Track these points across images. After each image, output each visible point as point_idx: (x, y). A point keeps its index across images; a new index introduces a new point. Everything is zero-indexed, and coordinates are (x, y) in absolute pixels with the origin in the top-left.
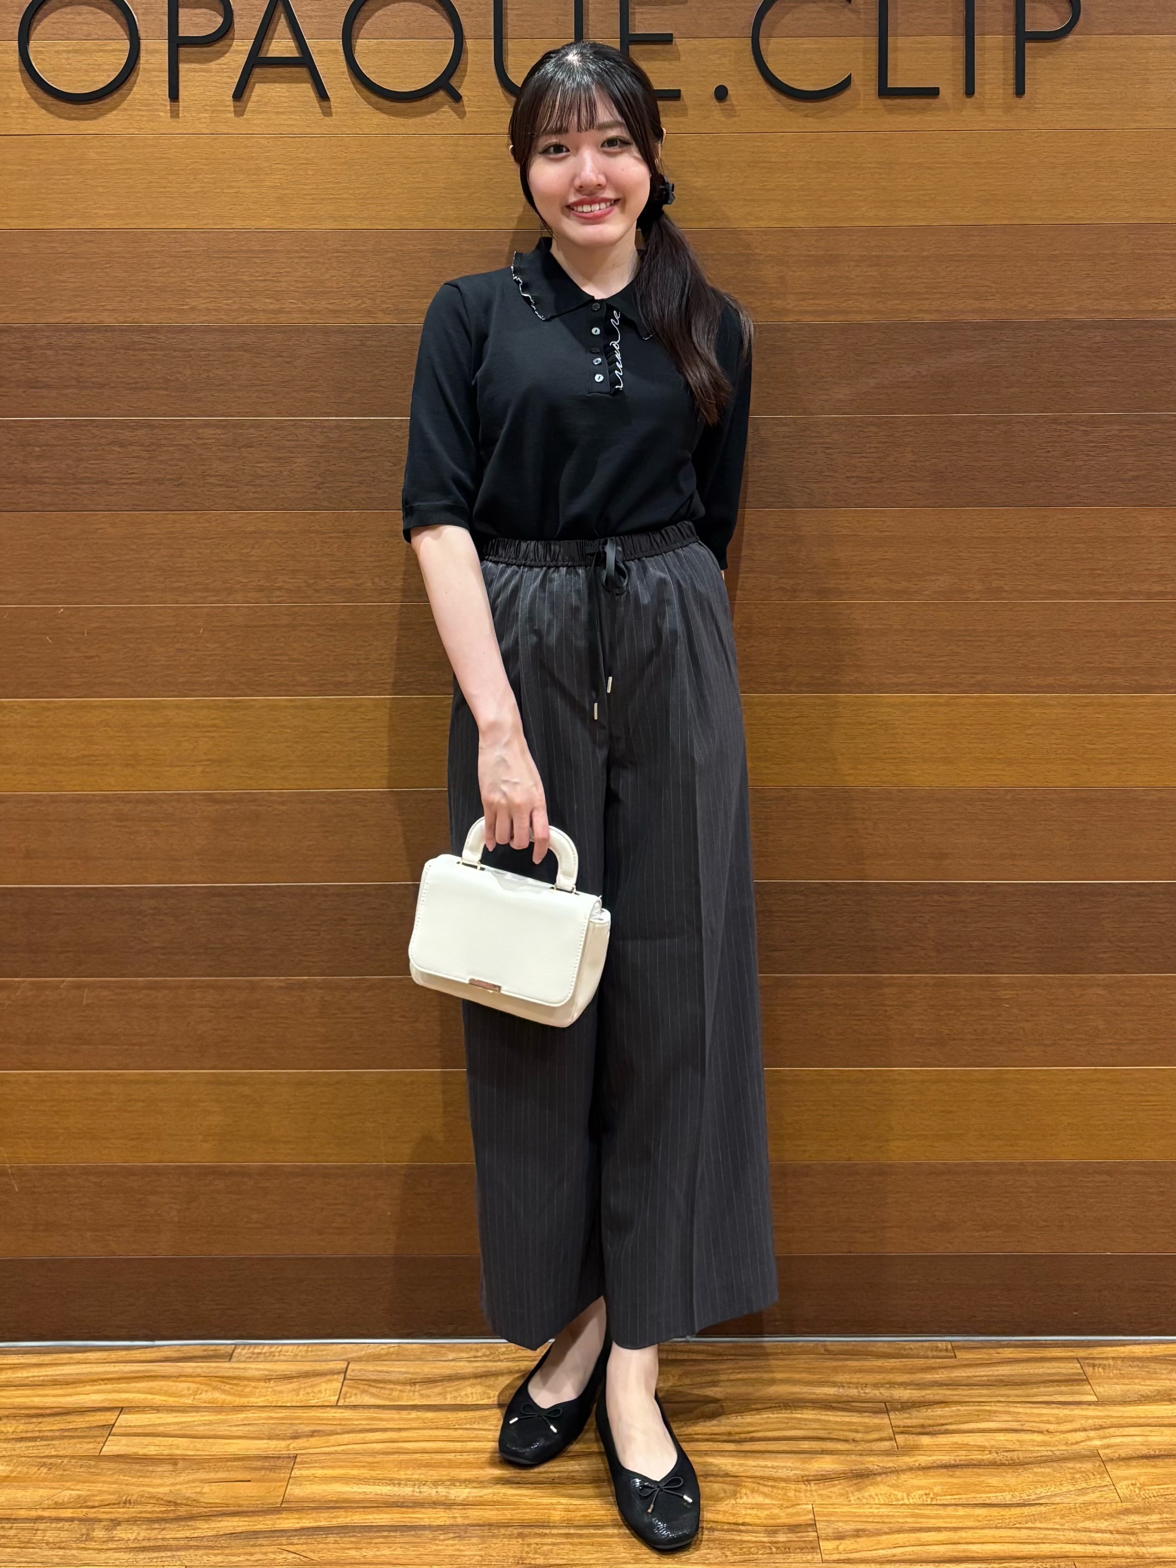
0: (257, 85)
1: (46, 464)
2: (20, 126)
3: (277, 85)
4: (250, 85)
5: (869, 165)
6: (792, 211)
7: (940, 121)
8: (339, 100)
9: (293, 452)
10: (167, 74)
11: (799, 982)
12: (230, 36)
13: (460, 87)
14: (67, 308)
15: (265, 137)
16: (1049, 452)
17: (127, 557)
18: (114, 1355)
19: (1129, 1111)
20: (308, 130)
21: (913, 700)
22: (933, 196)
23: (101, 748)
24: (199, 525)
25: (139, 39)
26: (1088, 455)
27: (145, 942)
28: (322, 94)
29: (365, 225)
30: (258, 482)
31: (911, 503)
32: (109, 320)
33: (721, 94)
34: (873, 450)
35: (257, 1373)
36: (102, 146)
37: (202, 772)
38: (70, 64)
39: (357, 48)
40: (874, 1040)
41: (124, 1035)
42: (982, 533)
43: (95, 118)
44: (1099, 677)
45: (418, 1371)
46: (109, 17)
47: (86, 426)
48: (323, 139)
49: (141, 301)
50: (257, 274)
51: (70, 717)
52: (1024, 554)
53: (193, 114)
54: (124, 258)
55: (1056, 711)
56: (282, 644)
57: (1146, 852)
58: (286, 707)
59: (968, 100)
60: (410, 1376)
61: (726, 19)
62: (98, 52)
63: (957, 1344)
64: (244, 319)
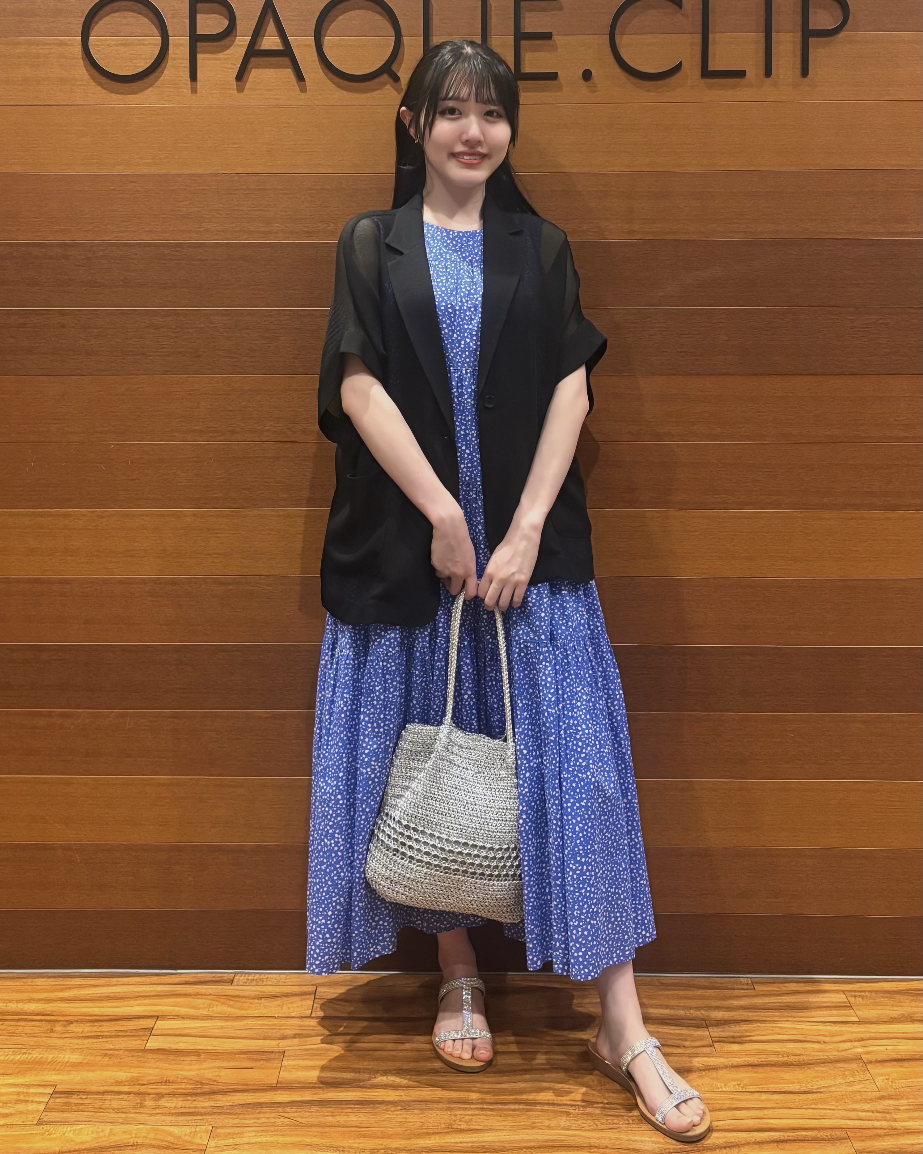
0: (253, 70)
1: (101, 342)
2: (83, 99)
3: (267, 70)
4: (248, 70)
5: (694, 127)
6: (638, 160)
7: (746, 95)
8: (311, 80)
9: (277, 333)
10: (188, 62)
12: (234, 34)
13: (398, 72)
14: (117, 230)
15: (259, 108)
17: (159, 408)
18: (148, 979)
19: (881, 812)
20: (289, 102)
21: (726, 515)
22: (741, 149)
23: (140, 545)
24: (210, 385)
25: (168, 36)
26: (854, 337)
27: (171, 684)
28: (300, 77)
29: (330, 170)
30: (252, 354)
31: (724, 371)
32: (146, 237)
33: (587, 75)
34: (696, 333)
35: (252, 994)
36: (143, 114)
37: (213, 562)
38: (118, 54)
39: (325, 43)
40: (695, 760)
41: (155, 751)
42: (775, 393)
43: (138, 93)
44: (861, 498)
46: (146, 20)
47: (129, 314)
48: (300, 109)
49: (169, 225)
50: (253, 206)
51: (118, 523)
52: (806, 409)
53: (207, 90)
54: (158, 194)
55: (829, 523)
56: (269, 471)
57: (893, 625)
58: (272, 515)
59: (767, 79)
61: (591, 21)
62: (140, 44)
63: (755, 980)
64: (244, 237)
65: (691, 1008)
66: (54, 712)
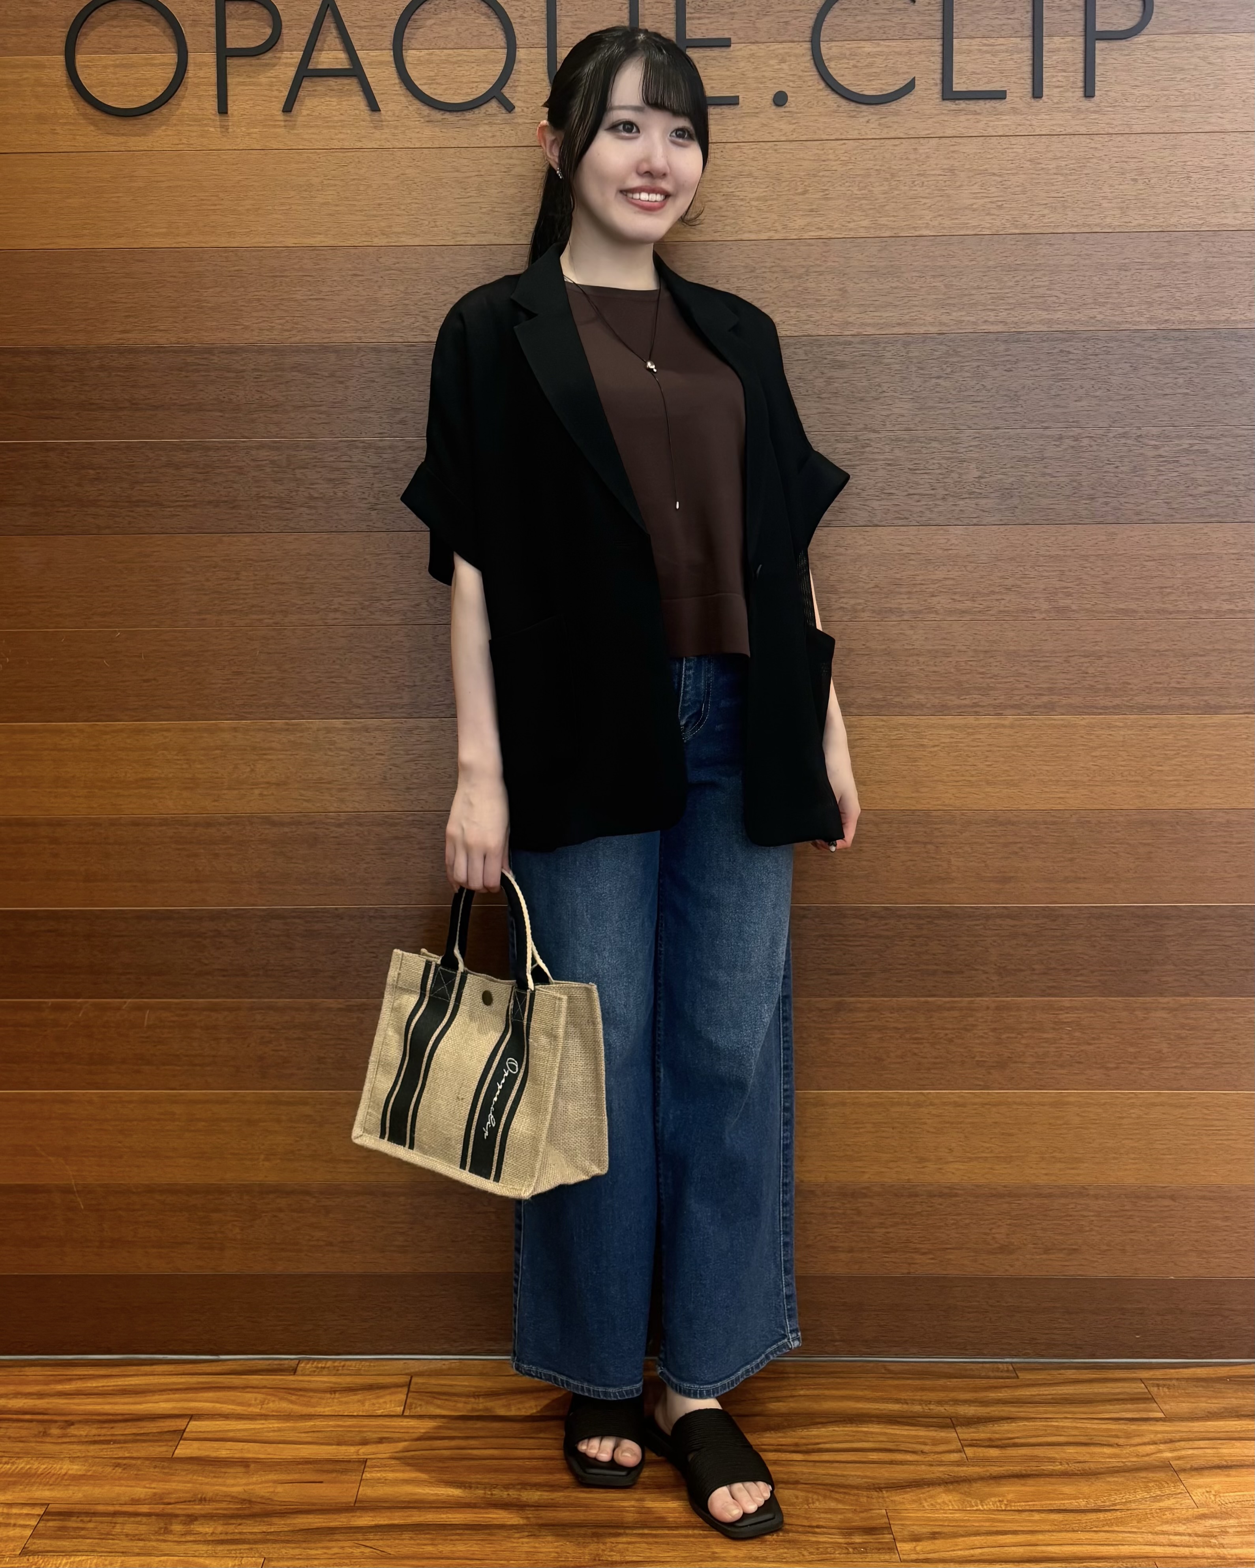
0: (307, 98)
1: (101, 487)
2: (69, 143)
3: (327, 98)
4: (299, 99)
5: (933, 172)
6: (854, 221)
7: (1007, 125)
8: (390, 113)
9: (345, 473)
10: (215, 88)
11: (859, 1005)
12: (279, 47)
13: (513, 98)
14: (121, 328)
15: (316, 153)
16: (1117, 467)
17: (183, 580)
19: (1194, 1135)
20: (359, 145)
21: (977, 722)
22: (1000, 203)
23: (160, 771)
24: (254, 547)
25: (187, 52)
26: (1159, 471)
27: (206, 965)
28: (374, 107)
29: (417, 241)
30: (312, 504)
31: (975, 521)
32: (161, 339)
33: (780, 99)
34: (936, 467)
35: (323, 1386)
36: (151, 163)
37: (261, 795)
38: (117, 79)
39: (408, 59)
40: (935, 1063)
41: (187, 1056)
42: (1048, 551)
43: (144, 135)
44: (1167, 698)
45: (481, 1384)
46: (156, 29)
47: (139, 448)
48: (373, 154)
51: (128, 741)
52: (1092, 573)
53: (243, 129)
54: (175, 277)
55: (1122, 733)
56: (337, 667)
57: (1212, 874)
58: (343, 729)
59: (1036, 104)
60: (473, 1389)
61: (786, 23)
62: (146, 65)
63: (1019, 1365)
64: (297, 339)
65: (930, 1402)
66: (45, 1003)
